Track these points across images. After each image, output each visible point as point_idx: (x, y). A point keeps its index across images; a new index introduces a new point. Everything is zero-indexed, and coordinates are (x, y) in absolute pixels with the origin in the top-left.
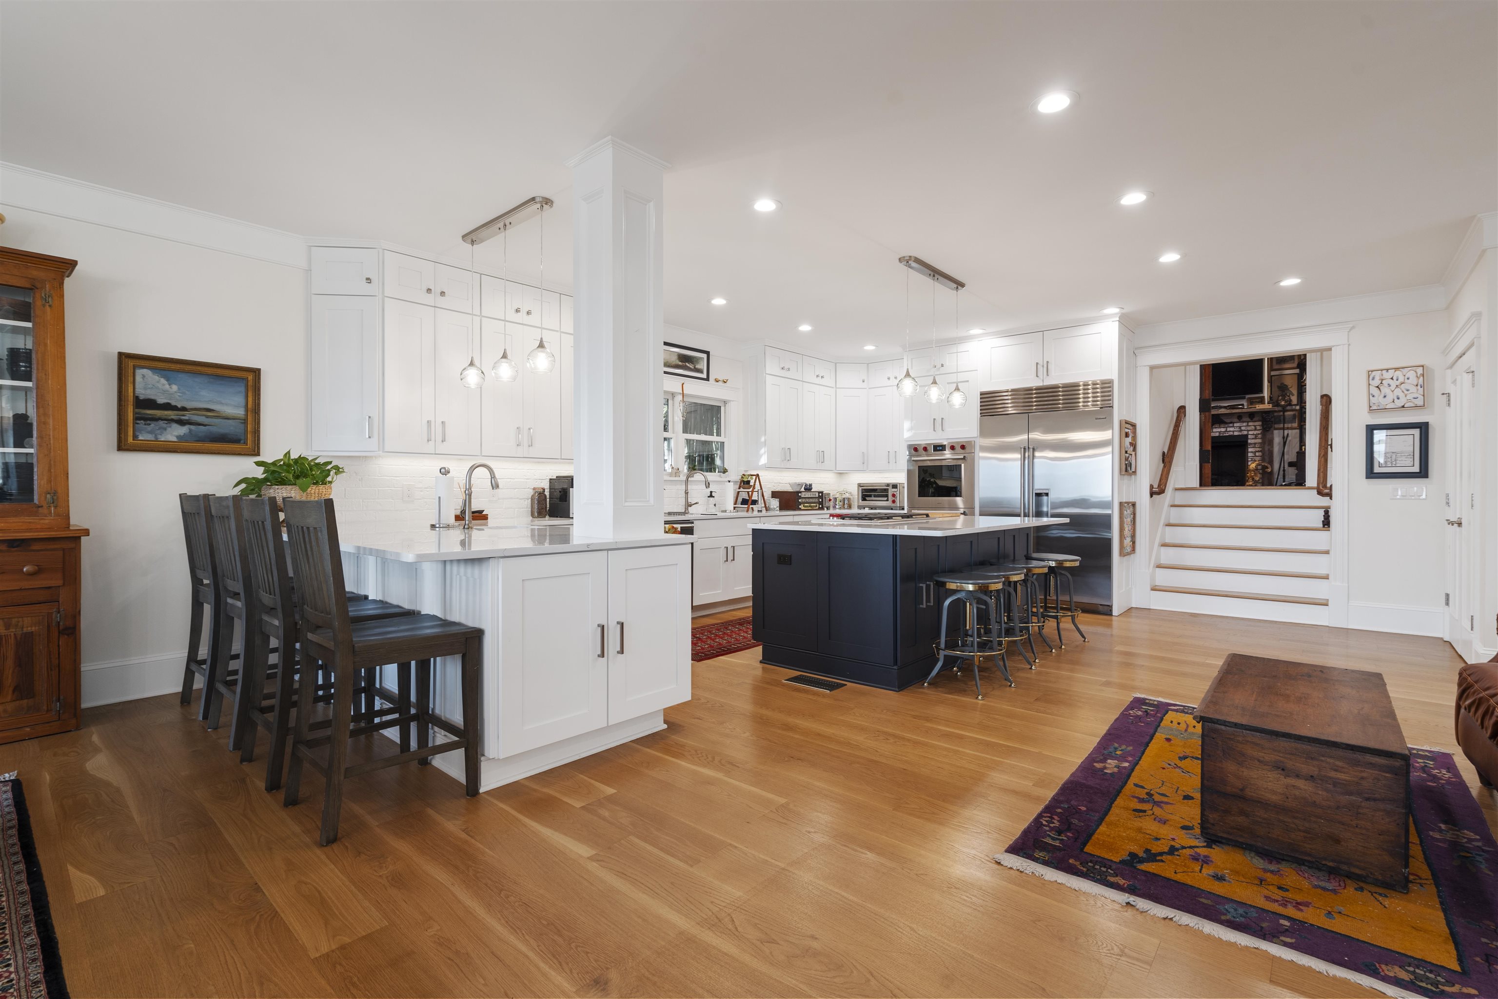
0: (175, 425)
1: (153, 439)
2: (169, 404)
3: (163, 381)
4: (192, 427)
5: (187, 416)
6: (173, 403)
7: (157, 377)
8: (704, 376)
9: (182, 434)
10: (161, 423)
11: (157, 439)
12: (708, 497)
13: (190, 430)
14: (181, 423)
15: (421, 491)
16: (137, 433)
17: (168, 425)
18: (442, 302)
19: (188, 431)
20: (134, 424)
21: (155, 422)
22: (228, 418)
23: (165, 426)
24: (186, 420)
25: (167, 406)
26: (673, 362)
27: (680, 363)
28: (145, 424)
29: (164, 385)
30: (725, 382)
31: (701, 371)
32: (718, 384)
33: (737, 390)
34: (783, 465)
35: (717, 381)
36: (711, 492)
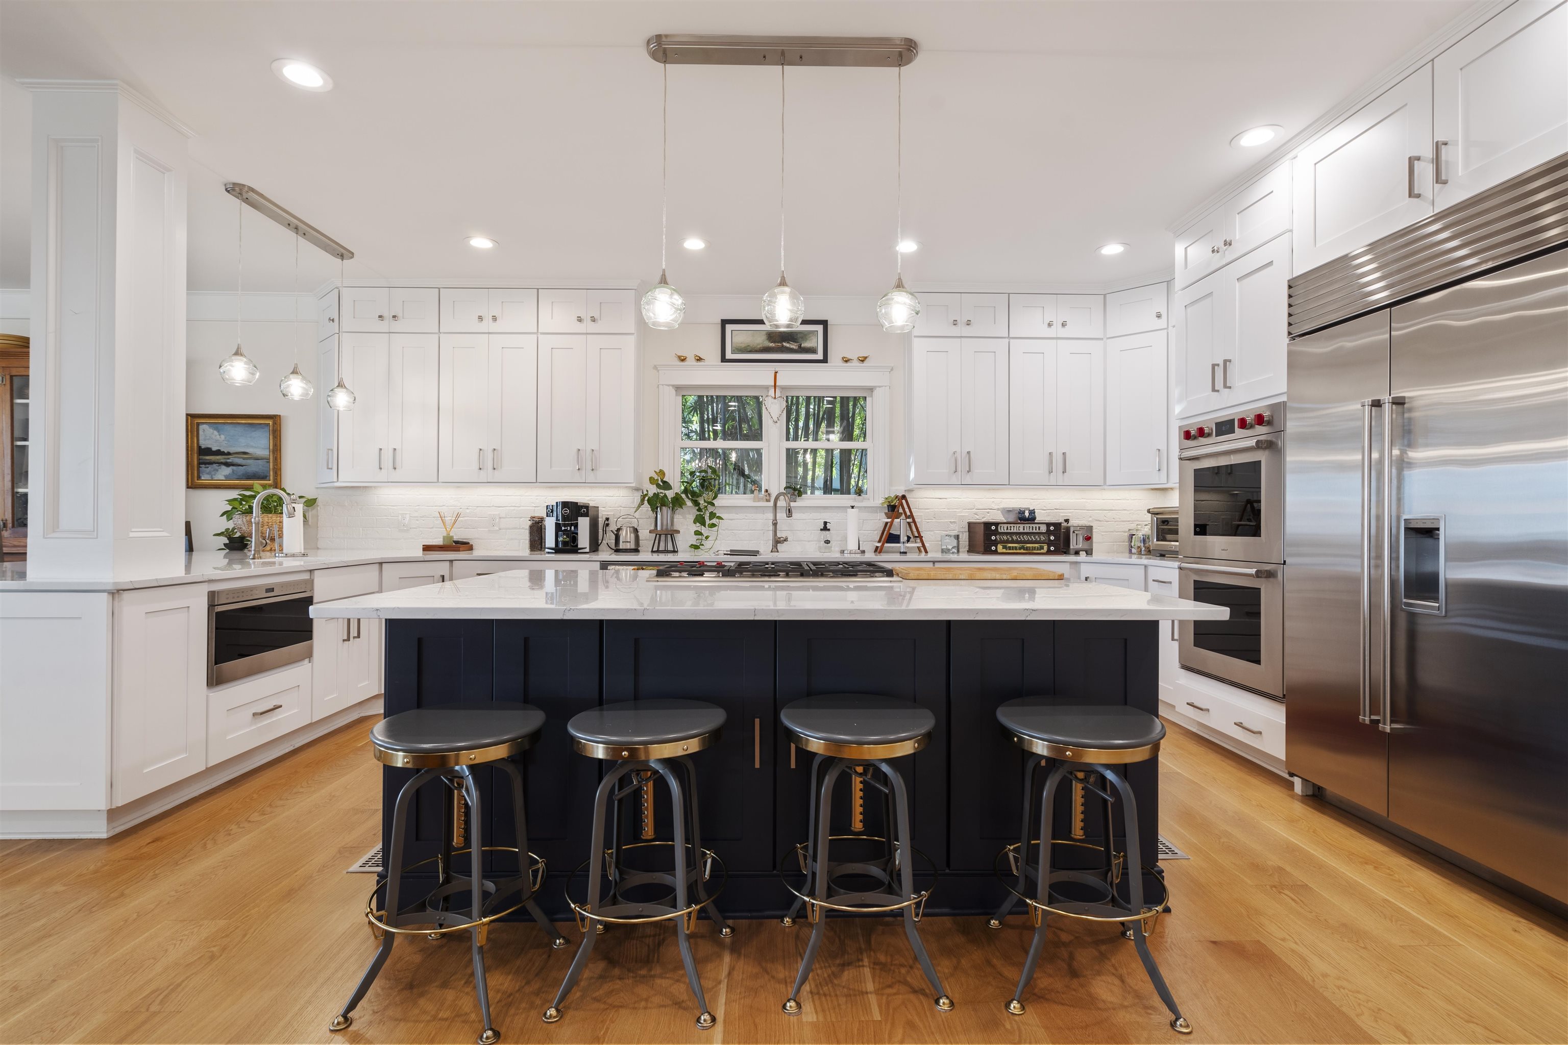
0: (223, 467)
1: (210, 479)
2: (219, 450)
3: (216, 433)
4: (234, 468)
5: (231, 459)
6: (222, 450)
7: (212, 430)
8: (820, 356)
9: (228, 474)
10: (215, 465)
11: (212, 478)
12: (821, 530)
13: (233, 470)
14: (227, 465)
15: (417, 520)
16: (201, 475)
17: (219, 467)
18: (397, 326)
19: (232, 471)
20: (199, 468)
21: (211, 466)
22: (257, 459)
23: (217, 468)
24: (230, 462)
25: (219, 453)
26: (758, 344)
27: (772, 345)
28: (205, 468)
29: (216, 436)
30: (863, 360)
31: (813, 351)
32: (848, 364)
33: (892, 370)
34: (955, 480)
35: (847, 361)
36: (825, 523)
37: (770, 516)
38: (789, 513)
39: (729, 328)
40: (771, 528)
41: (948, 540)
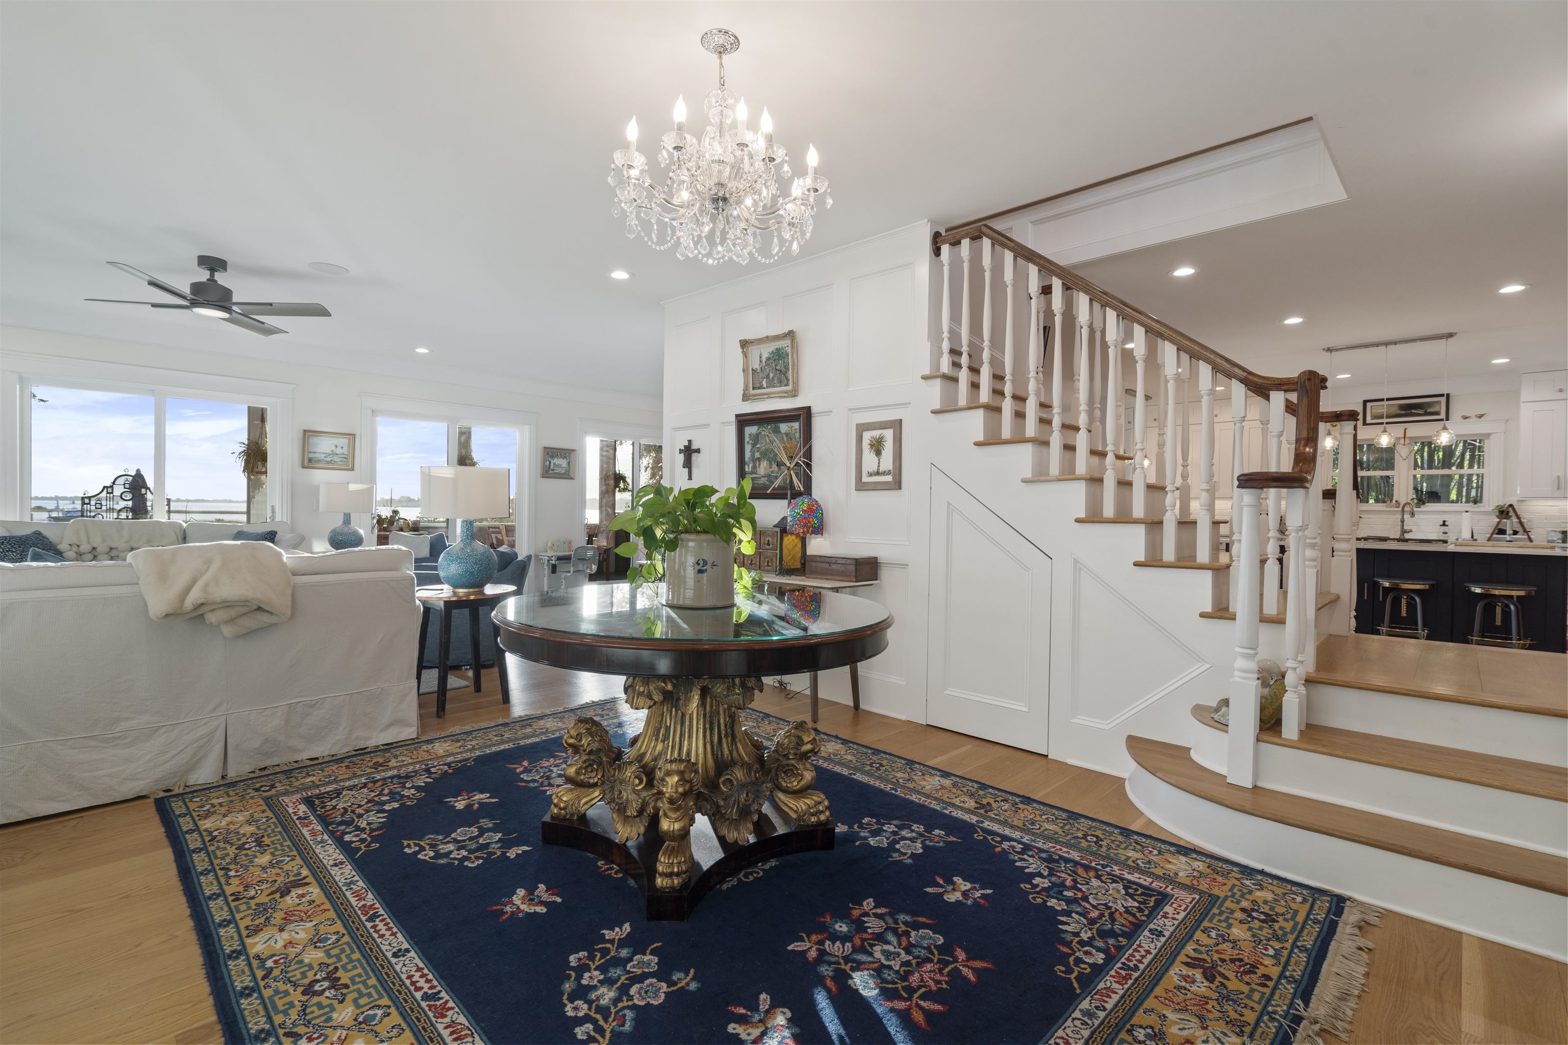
8: (1443, 416)
26: (1392, 413)
27: (1402, 412)
30: (1481, 416)
31: (1438, 413)
32: (1467, 420)
33: (1507, 421)
34: (1557, 494)
35: (1465, 418)
36: (1444, 521)
37: (1399, 516)
38: (1413, 514)
39: (1369, 405)
40: (1400, 523)
41: (1553, 534)
